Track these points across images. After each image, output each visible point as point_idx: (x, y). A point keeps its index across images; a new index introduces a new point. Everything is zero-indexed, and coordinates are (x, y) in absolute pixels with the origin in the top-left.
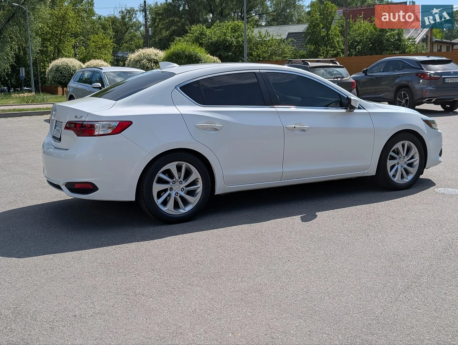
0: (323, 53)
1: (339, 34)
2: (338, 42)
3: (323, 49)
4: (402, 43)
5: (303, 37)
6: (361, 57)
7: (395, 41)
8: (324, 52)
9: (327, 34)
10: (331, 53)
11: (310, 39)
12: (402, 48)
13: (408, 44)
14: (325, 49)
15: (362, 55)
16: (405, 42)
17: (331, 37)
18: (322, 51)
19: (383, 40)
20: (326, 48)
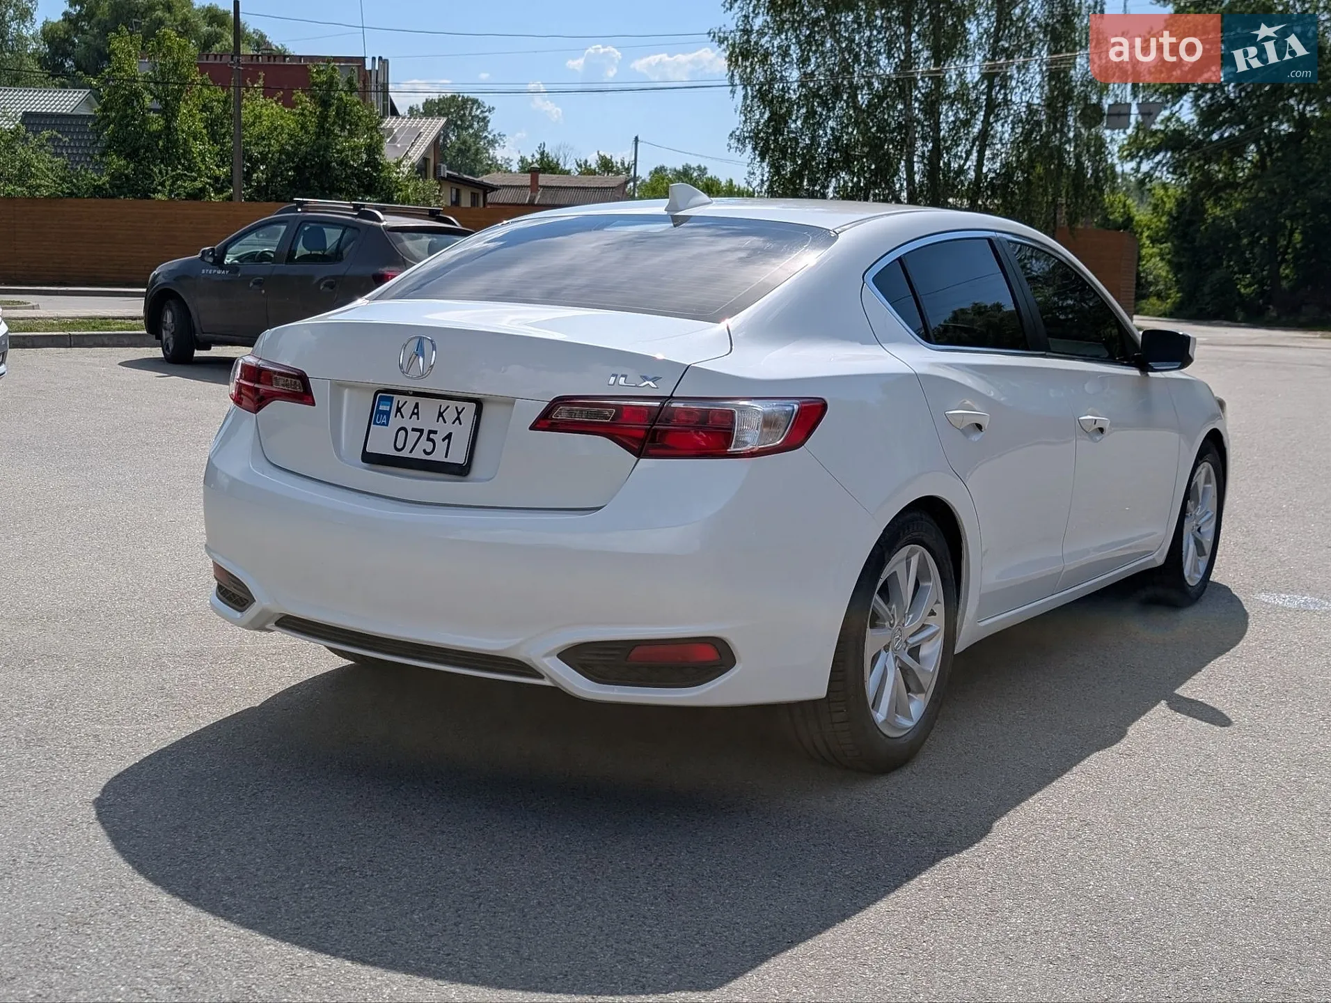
0: (162, 184)
1: (204, 131)
2: (201, 154)
3: (160, 172)
4: (382, 175)
5: (91, 132)
6: (266, 204)
7: (361, 168)
8: (164, 181)
9: (168, 128)
10: (185, 188)
11: (113, 139)
12: (382, 189)
13: (399, 178)
14: (167, 173)
15: (269, 200)
16: (389, 172)
17: (180, 137)
18: (158, 179)
19: (332, 162)
20: (172, 171)
